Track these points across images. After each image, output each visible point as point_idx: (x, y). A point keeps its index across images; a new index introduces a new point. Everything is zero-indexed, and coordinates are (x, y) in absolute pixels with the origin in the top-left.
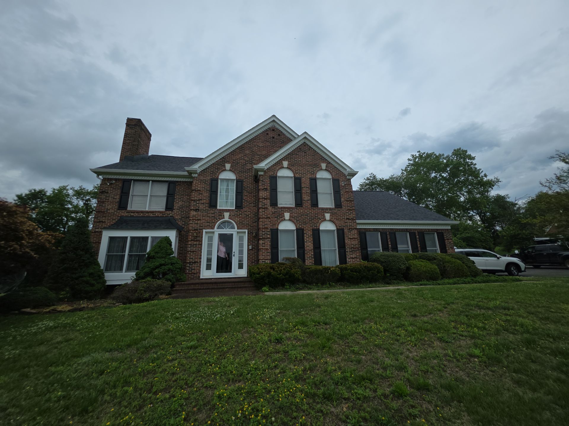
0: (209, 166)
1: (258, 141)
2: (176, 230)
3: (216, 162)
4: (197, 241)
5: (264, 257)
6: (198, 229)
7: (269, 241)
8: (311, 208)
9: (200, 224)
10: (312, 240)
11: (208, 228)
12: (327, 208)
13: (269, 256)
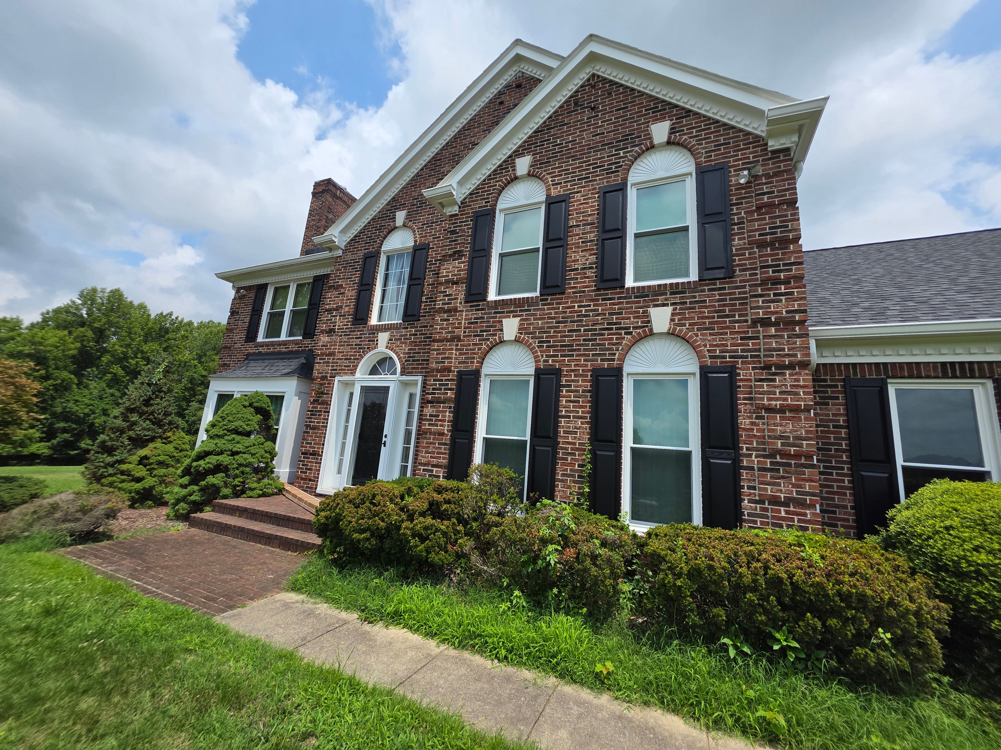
2: (297, 378)
4: (322, 403)
5: (431, 457)
6: (329, 375)
7: (450, 408)
8: (596, 295)
9: (333, 363)
10: (588, 409)
11: (346, 373)
12: (659, 286)
13: (443, 454)
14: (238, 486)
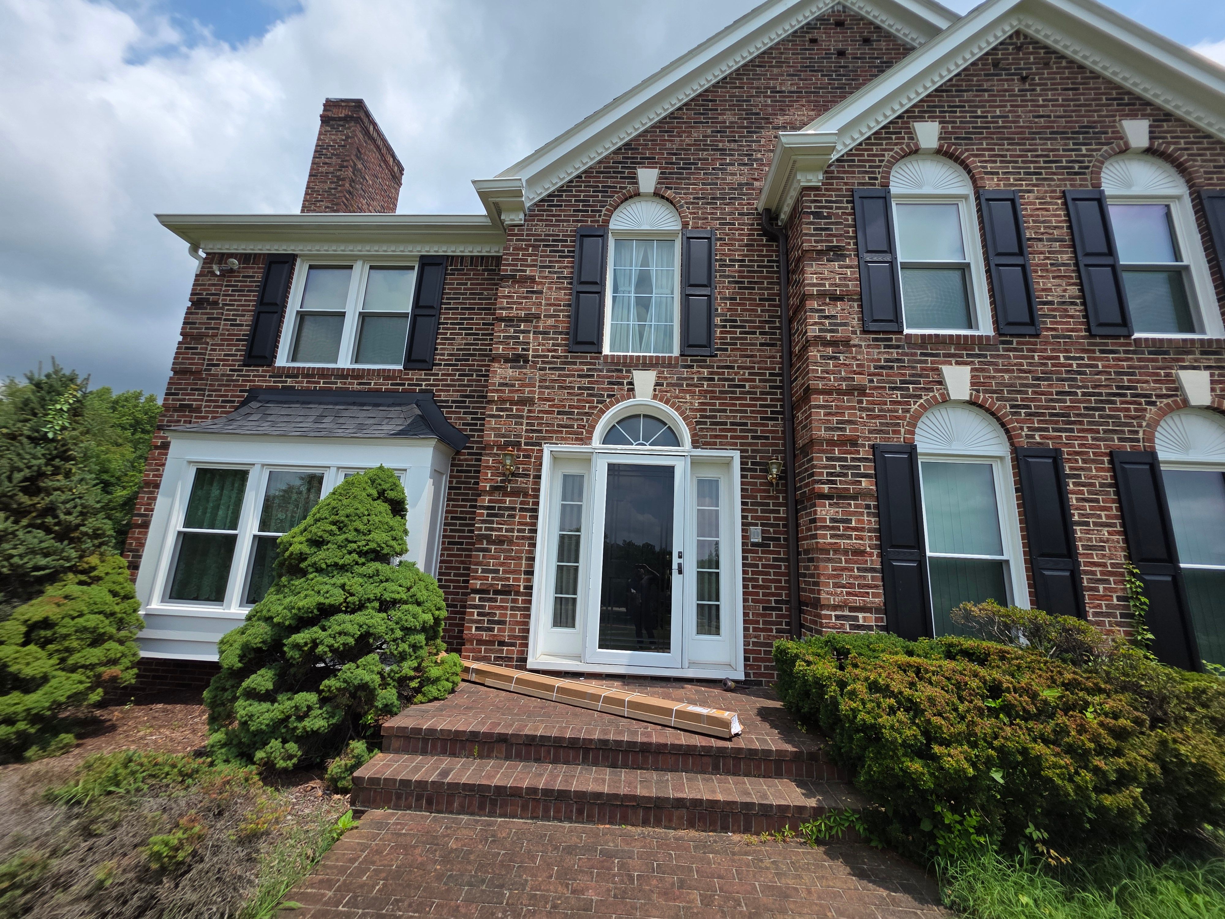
0: (571, 181)
1: (775, 71)
2: (433, 442)
3: (600, 162)
4: (515, 493)
5: (848, 594)
6: (523, 441)
7: (868, 507)
8: (1090, 344)
9: (528, 418)
12: (1184, 340)
13: (871, 588)
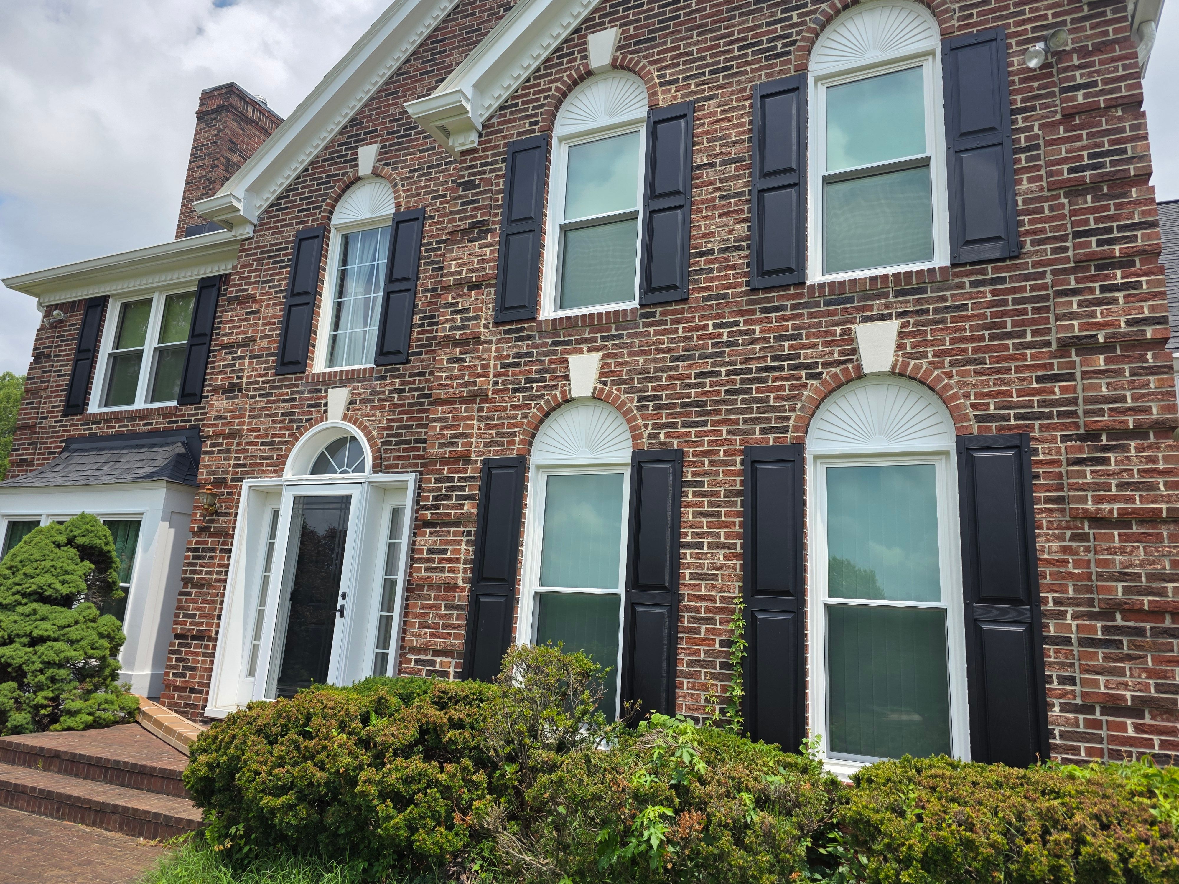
3: (325, 148)
4: (216, 533)
5: (432, 635)
6: (229, 477)
7: (469, 534)
8: (749, 302)
10: (737, 529)
11: (264, 472)
12: (873, 279)
13: (454, 628)
14: (44, 707)
